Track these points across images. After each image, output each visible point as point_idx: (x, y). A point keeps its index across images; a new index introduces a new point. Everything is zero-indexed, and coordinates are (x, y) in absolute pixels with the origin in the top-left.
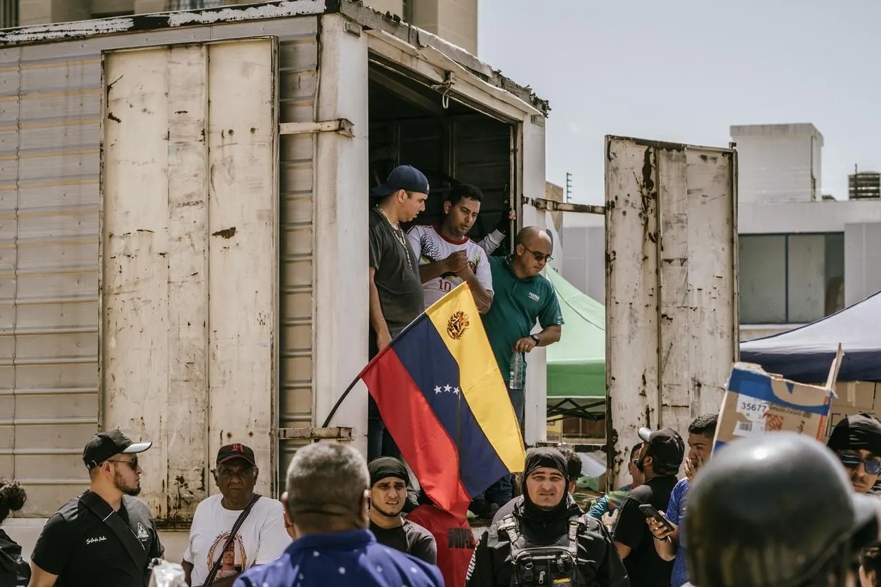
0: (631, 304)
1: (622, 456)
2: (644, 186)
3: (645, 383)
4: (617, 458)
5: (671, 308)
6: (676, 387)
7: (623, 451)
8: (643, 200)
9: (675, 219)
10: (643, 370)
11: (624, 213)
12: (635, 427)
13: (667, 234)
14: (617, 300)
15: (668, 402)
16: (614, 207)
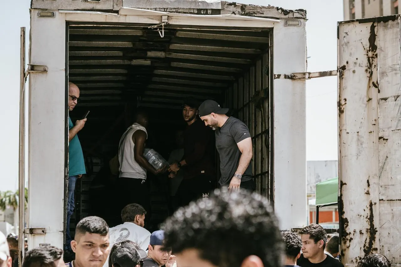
0: (358, 132)
1: (351, 236)
2: (370, 51)
3: (369, 185)
4: (348, 237)
5: (387, 132)
6: (390, 187)
7: (352, 233)
8: (369, 60)
9: (390, 69)
10: (368, 176)
11: (354, 72)
12: (361, 216)
13: (383, 81)
14: (348, 131)
15: (384, 198)
16: (345, 69)
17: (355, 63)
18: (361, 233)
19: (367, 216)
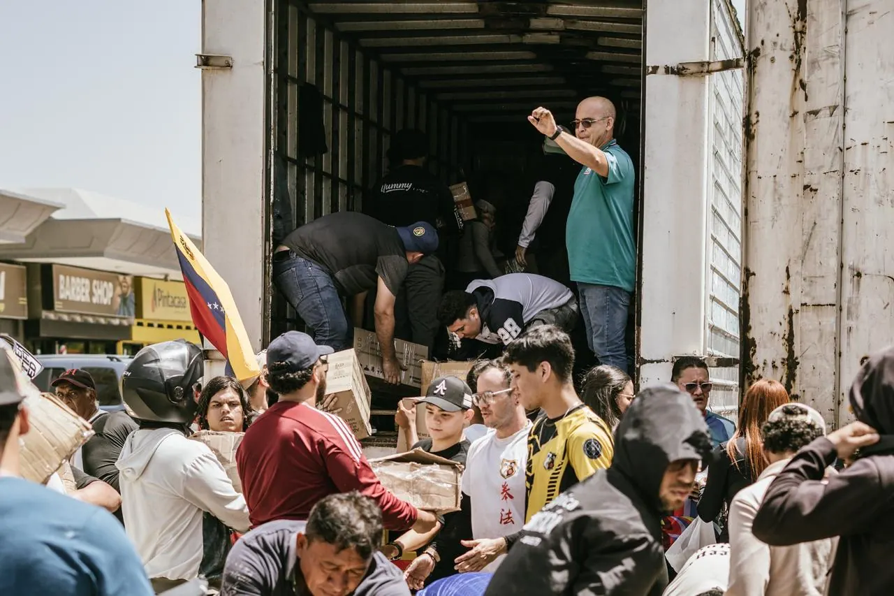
0: (775, 176)
1: (760, 371)
2: (798, 19)
3: (788, 277)
4: (755, 374)
5: (817, 176)
6: (819, 280)
7: (761, 365)
8: (796, 38)
9: (825, 54)
10: (788, 260)
12: (775, 334)
13: (813, 78)
14: (760, 174)
15: (807, 300)
16: (759, 54)
17: (775, 43)
18: (774, 367)
19: (785, 335)
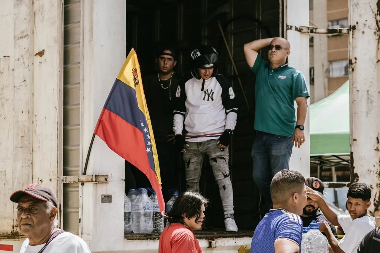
0: (368, 91)
3: (378, 142)
8: (377, 24)
10: (377, 134)
11: (363, 32)
12: (371, 171)
14: (358, 89)
16: (355, 29)
19: (377, 172)
